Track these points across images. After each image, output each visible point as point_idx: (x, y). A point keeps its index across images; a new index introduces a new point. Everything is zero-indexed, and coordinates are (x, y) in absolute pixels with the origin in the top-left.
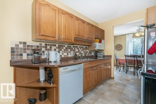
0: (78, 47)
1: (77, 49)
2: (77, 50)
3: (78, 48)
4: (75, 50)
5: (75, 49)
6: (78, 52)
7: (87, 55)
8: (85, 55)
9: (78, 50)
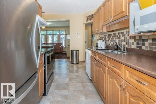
0: (125, 33)
1: (123, 36)
2: (122, 38)
3: (125, 35)
4: (120, 39)
5: (120, 36)
6: (125, 41)
7: (143, 48)
8: (137, 47)
9: (125, 38)
